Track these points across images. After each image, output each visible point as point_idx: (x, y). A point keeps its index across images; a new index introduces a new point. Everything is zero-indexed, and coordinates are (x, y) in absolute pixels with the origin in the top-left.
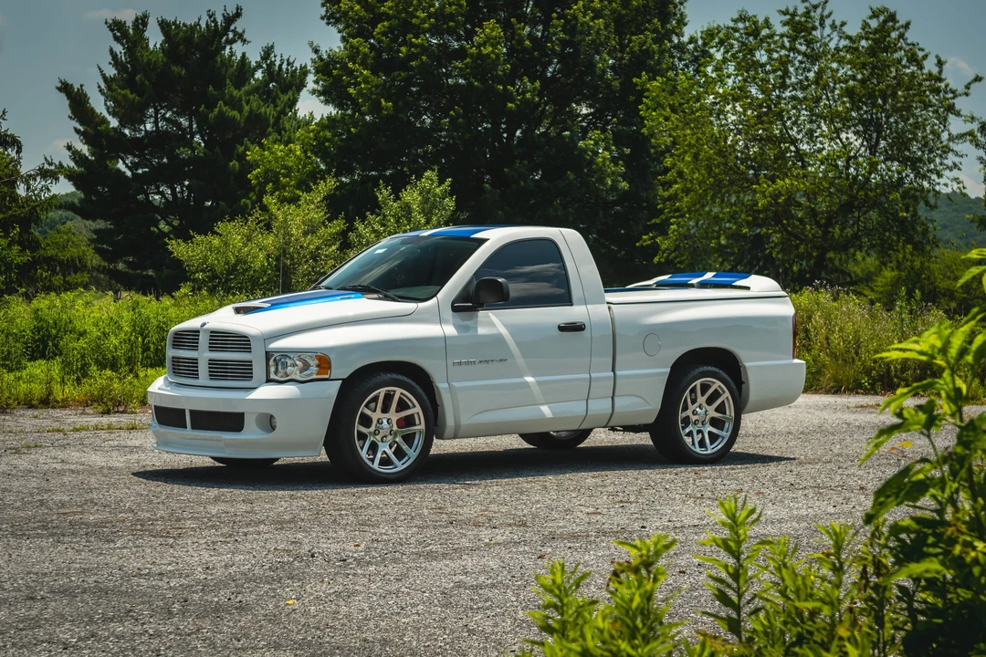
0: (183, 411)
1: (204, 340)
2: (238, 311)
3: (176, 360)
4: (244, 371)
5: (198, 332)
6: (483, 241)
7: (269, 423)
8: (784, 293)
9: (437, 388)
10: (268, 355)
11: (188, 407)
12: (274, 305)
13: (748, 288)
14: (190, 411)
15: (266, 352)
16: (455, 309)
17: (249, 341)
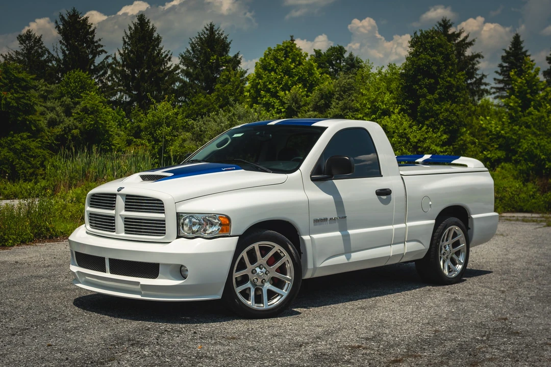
0: (103, 259)
1: (120, 202)
2: (144, 178)
3: (92, 216)
4: (157, 228)
5: (115, 195)
6: (323, 129)
7: (180, 271)
8: (486, 169)
9: (303, 240)
10: (179, 216)
11: (107, 256)
12: (178, 174)
13: (466, 166)
14: (110, 259)
15: (177, 213)
16: (313, 180)
17: (163, 204)
